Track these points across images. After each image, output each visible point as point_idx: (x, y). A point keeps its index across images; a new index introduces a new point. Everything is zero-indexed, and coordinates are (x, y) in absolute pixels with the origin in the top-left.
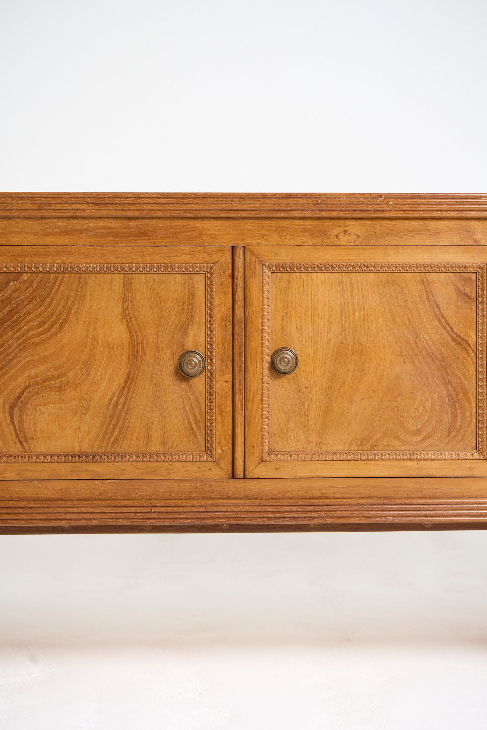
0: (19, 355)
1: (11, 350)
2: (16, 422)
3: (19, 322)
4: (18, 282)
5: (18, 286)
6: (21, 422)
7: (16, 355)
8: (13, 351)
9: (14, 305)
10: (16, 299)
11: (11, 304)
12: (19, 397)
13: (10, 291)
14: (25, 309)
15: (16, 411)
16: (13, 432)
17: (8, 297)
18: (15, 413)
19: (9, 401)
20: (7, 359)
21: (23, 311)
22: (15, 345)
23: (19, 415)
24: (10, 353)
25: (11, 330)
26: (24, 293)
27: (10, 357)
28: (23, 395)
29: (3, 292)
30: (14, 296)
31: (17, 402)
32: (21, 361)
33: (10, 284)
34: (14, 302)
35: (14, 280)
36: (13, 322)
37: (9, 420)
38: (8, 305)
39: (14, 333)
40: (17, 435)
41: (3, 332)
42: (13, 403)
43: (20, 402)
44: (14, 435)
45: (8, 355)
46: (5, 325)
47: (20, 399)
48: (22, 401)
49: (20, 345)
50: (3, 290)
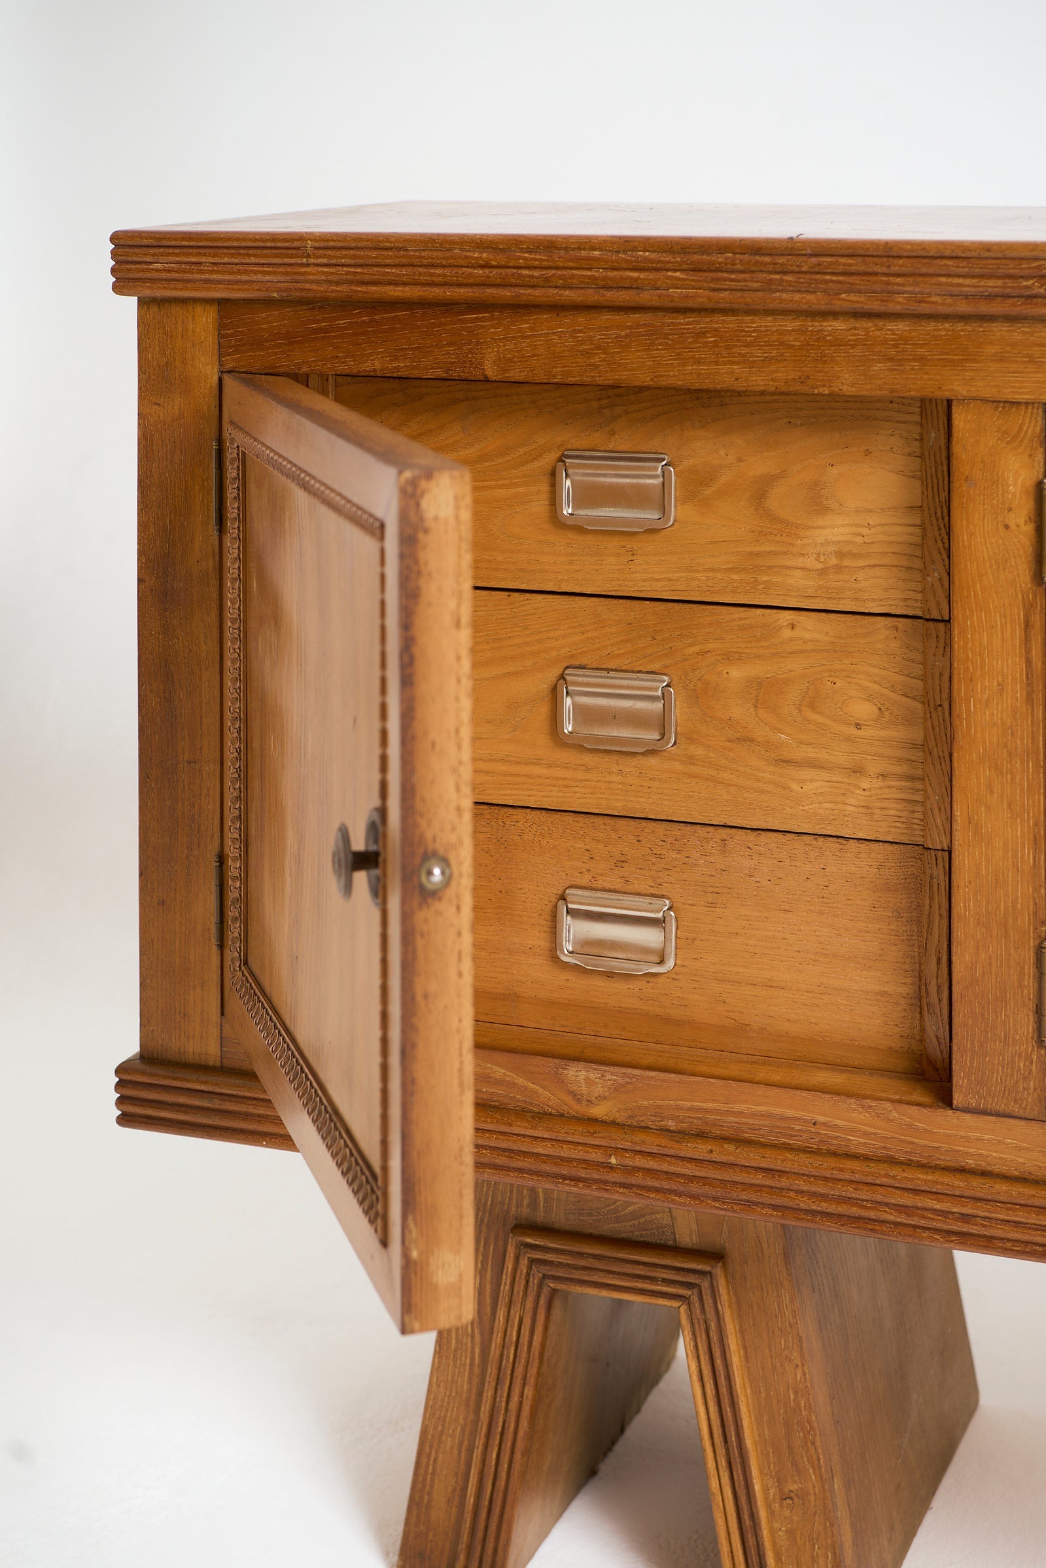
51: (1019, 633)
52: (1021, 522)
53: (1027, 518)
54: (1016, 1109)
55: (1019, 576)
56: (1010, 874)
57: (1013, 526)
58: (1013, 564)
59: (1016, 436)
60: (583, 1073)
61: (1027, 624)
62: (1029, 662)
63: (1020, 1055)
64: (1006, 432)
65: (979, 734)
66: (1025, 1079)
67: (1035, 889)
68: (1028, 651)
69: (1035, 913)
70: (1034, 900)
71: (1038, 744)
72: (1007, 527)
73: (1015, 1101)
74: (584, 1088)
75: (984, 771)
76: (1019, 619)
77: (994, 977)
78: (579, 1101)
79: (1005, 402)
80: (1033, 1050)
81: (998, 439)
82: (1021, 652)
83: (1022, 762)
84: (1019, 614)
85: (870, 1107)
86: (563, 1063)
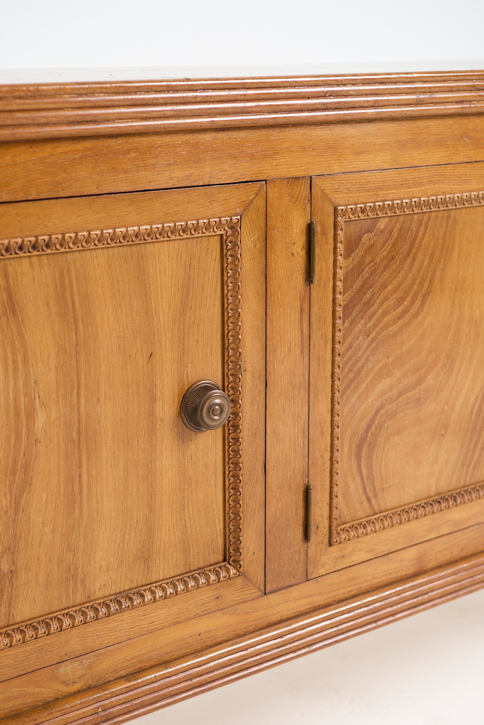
0: (371, 358)
1: (360, 353)
2: (364, 469)
3: (372, 303)
4: (373, 234)
5: (373, 242)
6: (370, 467)
7: (367, 359)
8: (363, 354)
9: (367, 275)
10: (369, 263)
11: (364, 273)
12: (369, 427)
13: (363, 251)
14: (380, 280)
15: (365, 448)
16: (360, 486)
17: (359, 262)
18: (363, 454)
19: (356, 437)
20: (355, 369)
21: (377, 283)
22: (366, 343)
23: (368, 456)
24: (360, 358)
25: (362, 318)
26: (380, 253)
27: (360, 364)
28: (374, 422)
29: (353, 255)
30: (367, 261)
31: (366, 437)
32: (373, 368)
33: (363, 239)
34: (366, 270)
35: (368, 232)
36: (365, 304)
37: (355, 468)
38: (359, 276)
39: (365, 322)
40: (364, 489)
41: (351, 324)
42: (362, 439)
43: (369, 435)
44: (361, 491)
45: (357, 361)
46: (354, 312)
47: (369, 431)
48: (372, 434)
49: (372, 341)
50: (353, 252)
51: (298, 316)
52: (299, 250)
53: (302, 247)
54: (293, 581)
55: (298, 282)
56: (292, 455)
57: (295, 254)
58: (295, 276)
59: (297, 199)
60: (70, 666)
61: (302, 310)
62: (302, 332)
63: (296, 552)
64: (292, 197)
65: (279, 380)
66: (298, 564)
67: (304, 459)
68: (302, 325)
69: (303, 472)
70: (303, 465)
71: (306, 378)
72: (293, 254)
73: (294, 577)
74: (70, 676)
75: (281, 401)
76: (298, 308)
77: (285, 514)
78: (68, 685)
79: (292, 178)
80: (302, 547)
81: (289, 201)
82: (298, 327)
83: (299, 391)
84: (297, 305)
85: (227, 612)
86: (57, 666)
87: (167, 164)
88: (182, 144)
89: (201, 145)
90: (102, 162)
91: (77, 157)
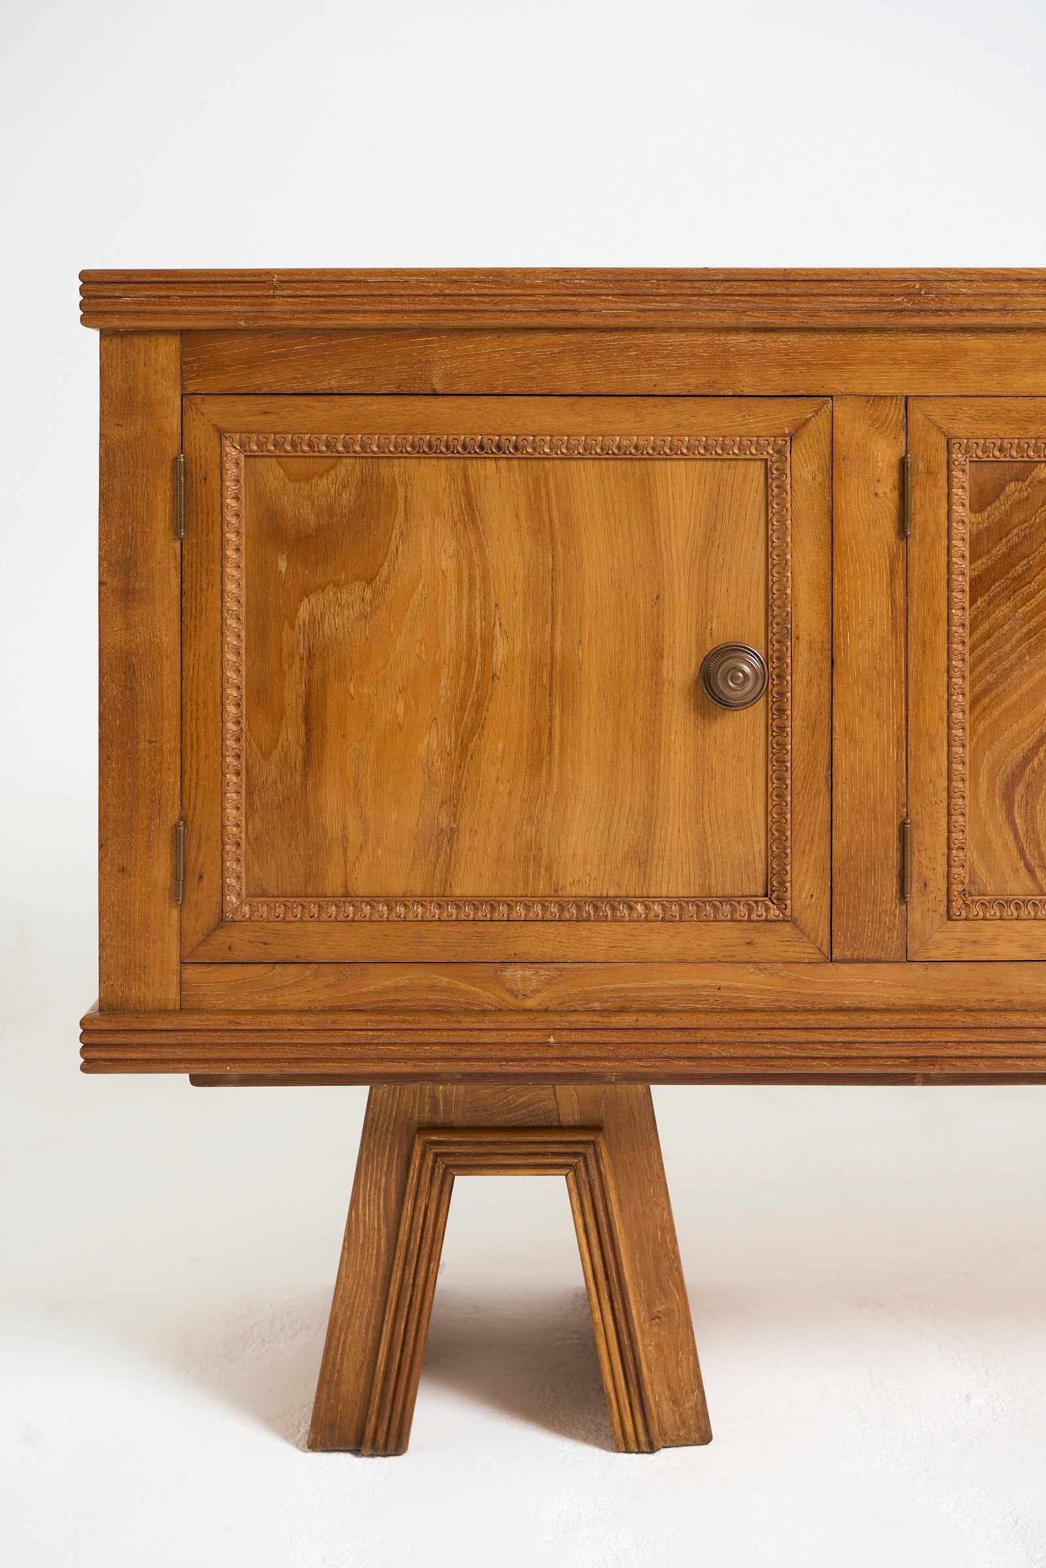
0: (1027, 658)
1: (1007, 647)
2: (1018, 821)
3: (1027, 580)
4: (1026, 483)
5: (1026, 494)
6: (1031, 819)
7: (1021, 658)
8: (1013, 650)
9: (1016, 539)
10: (1020, 523)
11: (1010, 536)
12: (1027, 760)
13: (1007, 506)
14: (1041, 549)
15: (1020, 791)
16: (1011, 843)
17: (1001, 519)
18: (1017, 797)
19: (1003, 769)
20: (999, 669)
21: (1036, 553)
22: (1017, 636)
23: (1027, 803)
24: (1007, 655)
25: (1009, 599)
26: (1040, 511)
27: (1007, 664)
28: (1037, 754)
29: (989, 509)
30: (1016, 518)
31: (1022, 772)
32: (1031, 673)
33: (1007, 488)
34: (1015, 531)
35: (1017, 480)
36: (1014, 579)
37: (1001, 816)
38: (1001, 539)
39: (1015, 605)
40: (1022, 852)
41: (989, 604)
42: (1013, 774)
43: (1028, 771)
44: (1015, 852)
45: (1000, 659)
46: (993, 588)
47: (1028, 765)
48: (1033, 771)
49: (1029, 634)
50: (989, 504)
51: (886, 578)
52: (888, 490)
53: (892, 486)
54: (882, 955)
55: (885, 533)
56: (878, 770)
57: (881, 494)
58: (881, 523)
59: (883, 423)
60: (520, 972)
61: (892, 572)
62: (893, 600)
63: (886, 912)
64: (875, 420)
65: (854, 661)
66: (889, 931)
67: (898, 779)
68: (893, 592)
69: (898, 799)
70: (898, 788)
71: (901, 665)
72: (876, 495)
73: (882, 949)
74: (520, 985)
75: (858, 689)
76: (886, 567)
77: (865, 853)
78: (516, 996)
79: (874, 396)
80: (896, 907)
81: (870, 426)
82: (887, 593)
83: (888, 680)
84: (885, 563)
85: (765, 969)
86: (501, 966)
87: (680, 366)
88: (703, 344)
89: (731, 347)
90: (590, 358)
91: (557, 350)
